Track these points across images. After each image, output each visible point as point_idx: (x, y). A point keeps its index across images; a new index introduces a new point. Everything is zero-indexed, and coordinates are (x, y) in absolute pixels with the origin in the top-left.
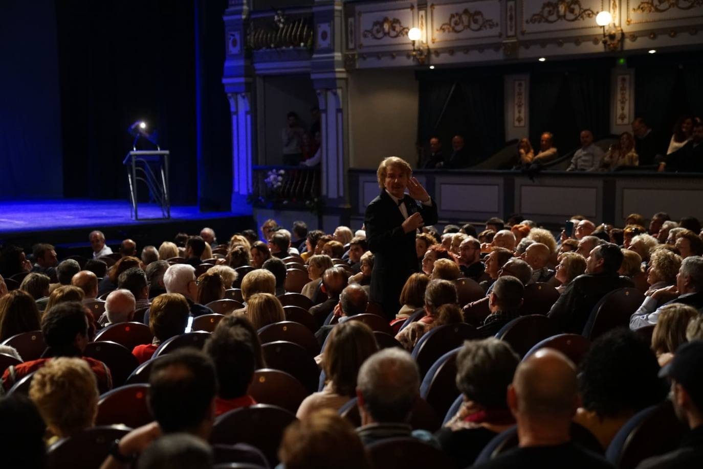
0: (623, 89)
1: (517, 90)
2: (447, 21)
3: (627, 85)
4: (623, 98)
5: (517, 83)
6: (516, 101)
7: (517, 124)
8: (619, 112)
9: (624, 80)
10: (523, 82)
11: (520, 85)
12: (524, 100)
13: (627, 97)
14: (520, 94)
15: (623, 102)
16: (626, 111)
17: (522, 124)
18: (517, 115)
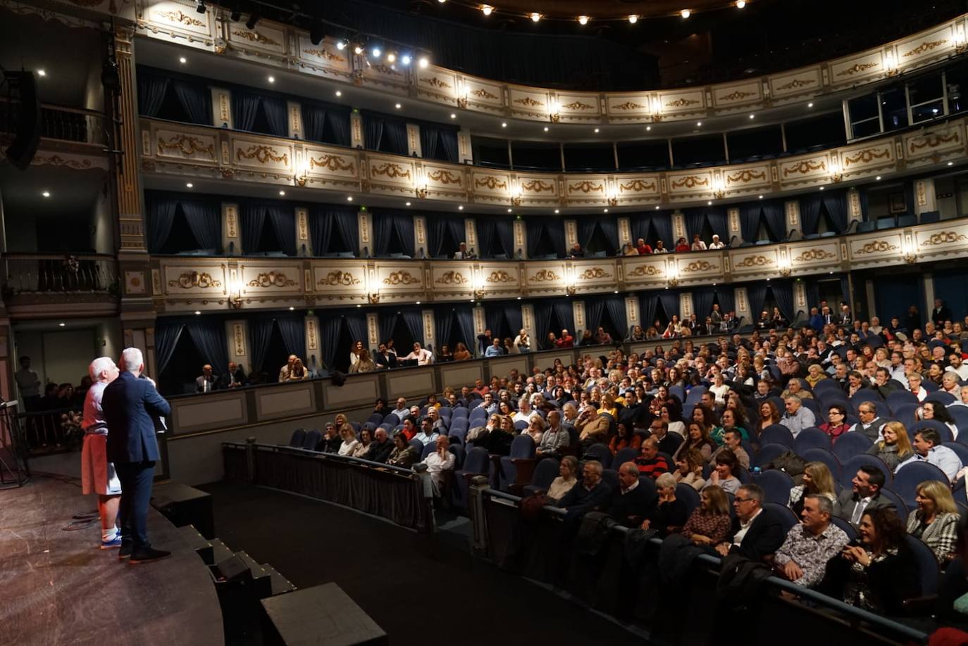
0: (311, 328)
1: (236, 331)
2: (256, 278)
3: (313, 326)
4: (312, 333)
5: (235, 326)
6: (236, 338)
7: (238, 354)
8: (310, 342)
9: (311, 323)
12: (243, 337)
13: (314, 332)
14: (239, 333)
15: (312, 336)
16: (314, 342)
17: (243, 353)
18: (237, 348)
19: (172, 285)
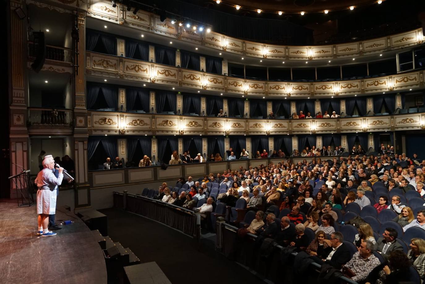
0: (154, 144)
1: (122, 144)
2: (131, 122)
3: (155, 143)
4: (154, 146)
5: (122, 141)
6: (122, 146)
7: (122, 153)
8: (153, 150)
9: (154, 142)
10: (124, 141)
11: (123, 142)
12: (124, 146)
16: (155, 150)
17: (124, 153)
18: (122, 151)
19: (96, 123)
